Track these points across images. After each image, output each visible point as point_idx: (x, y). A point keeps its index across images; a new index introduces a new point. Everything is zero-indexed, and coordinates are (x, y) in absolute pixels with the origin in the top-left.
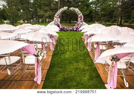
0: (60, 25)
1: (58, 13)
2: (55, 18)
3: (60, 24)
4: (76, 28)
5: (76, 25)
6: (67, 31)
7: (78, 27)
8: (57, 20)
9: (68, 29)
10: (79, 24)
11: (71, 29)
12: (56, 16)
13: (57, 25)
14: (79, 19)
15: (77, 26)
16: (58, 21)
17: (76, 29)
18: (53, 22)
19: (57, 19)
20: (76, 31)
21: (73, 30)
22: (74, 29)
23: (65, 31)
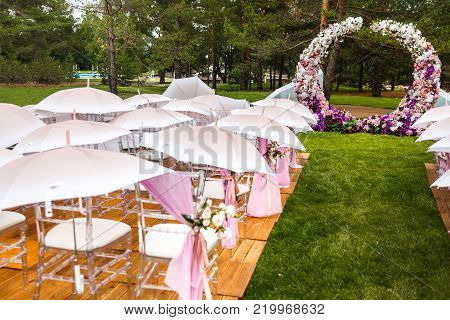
0: (324, 103)
1: (318, 46)
2: (300, 70)
3: (321, 95)
4: (402, 120)
5: (403, 102)
6: (356, 130)
7: (409, 115)
8: (308, 78)
9: (359, 123)
10: (415, 101)
11: (376, 122)
12: (306, 59)
13: (308, 99)
14: (418, 77)
15: (407, 109)
16: (315, 84)
17: (400, 124)
18: (292, 85)
19: (309, 74)
20: (401, 132)
21: (384, 130)
22: (389, 124)
23: (347, 132)
